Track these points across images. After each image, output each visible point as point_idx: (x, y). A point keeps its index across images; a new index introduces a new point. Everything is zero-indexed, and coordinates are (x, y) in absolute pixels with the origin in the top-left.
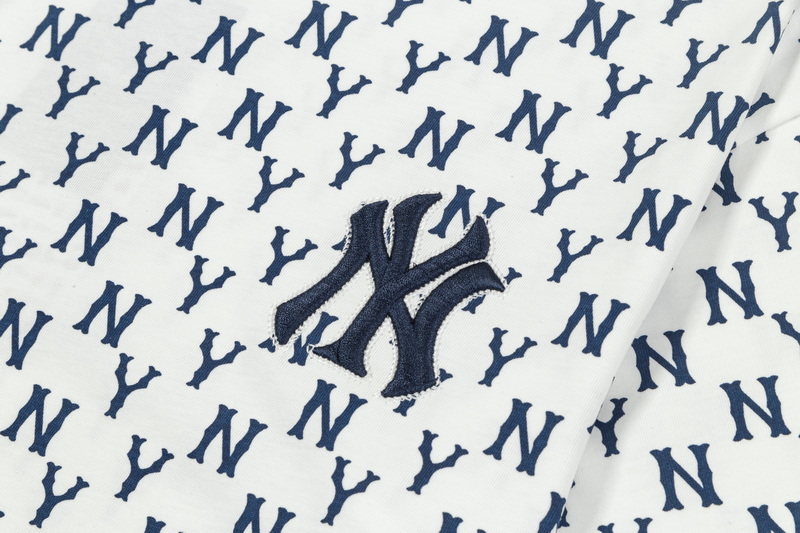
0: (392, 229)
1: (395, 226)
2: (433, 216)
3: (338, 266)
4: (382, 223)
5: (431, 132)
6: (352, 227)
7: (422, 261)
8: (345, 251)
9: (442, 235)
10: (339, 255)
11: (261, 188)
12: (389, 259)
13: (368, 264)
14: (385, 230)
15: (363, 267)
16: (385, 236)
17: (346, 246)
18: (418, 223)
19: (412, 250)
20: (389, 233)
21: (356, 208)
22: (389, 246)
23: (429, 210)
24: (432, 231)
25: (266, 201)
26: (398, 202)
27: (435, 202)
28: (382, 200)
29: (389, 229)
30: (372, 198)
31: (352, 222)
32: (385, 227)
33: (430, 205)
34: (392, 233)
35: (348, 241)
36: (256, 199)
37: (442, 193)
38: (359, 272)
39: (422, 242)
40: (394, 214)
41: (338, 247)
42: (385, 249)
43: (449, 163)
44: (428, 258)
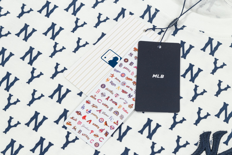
0: (212, 141)
1: (213, 140)
2: (224, 138)
3: (196, 151)
4: (209, 138)
5: (225, 110)
6: (200, 139)
7: (221, 152)
8: (198, 146)
9: (227, 144)
10: (196, 147)
11: (173, 123)
12: (211, 151)
13: (205, 151)
14: (210, 141)
15: (203, 152)
16: (210, 143)
17: (198, 145)
18: (220, 140)
19: (218, 148)
20: (211, 142)
21: (201, 133)
22: (211, 146)
23: (223, 136)
24: (224, 143)
25: (174, 127)
26: (214, 132)
27: (225, 134)
28: (209, 131)
29: (211, 140)
30: (206, 130)
31: (200, 137)
32: (210, 140)
33: (224, 134)
34: (212, 142)
35: (199, 143)
36: (171, 126)
37: (228, 131)
38: (202, 153)
39: (221, 146)
40: (213, 136)
41: (196, 144)
42: (210, 147)
43: (230, 121)
44: (222, 152)
